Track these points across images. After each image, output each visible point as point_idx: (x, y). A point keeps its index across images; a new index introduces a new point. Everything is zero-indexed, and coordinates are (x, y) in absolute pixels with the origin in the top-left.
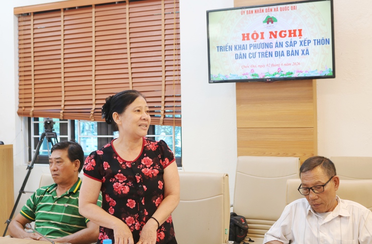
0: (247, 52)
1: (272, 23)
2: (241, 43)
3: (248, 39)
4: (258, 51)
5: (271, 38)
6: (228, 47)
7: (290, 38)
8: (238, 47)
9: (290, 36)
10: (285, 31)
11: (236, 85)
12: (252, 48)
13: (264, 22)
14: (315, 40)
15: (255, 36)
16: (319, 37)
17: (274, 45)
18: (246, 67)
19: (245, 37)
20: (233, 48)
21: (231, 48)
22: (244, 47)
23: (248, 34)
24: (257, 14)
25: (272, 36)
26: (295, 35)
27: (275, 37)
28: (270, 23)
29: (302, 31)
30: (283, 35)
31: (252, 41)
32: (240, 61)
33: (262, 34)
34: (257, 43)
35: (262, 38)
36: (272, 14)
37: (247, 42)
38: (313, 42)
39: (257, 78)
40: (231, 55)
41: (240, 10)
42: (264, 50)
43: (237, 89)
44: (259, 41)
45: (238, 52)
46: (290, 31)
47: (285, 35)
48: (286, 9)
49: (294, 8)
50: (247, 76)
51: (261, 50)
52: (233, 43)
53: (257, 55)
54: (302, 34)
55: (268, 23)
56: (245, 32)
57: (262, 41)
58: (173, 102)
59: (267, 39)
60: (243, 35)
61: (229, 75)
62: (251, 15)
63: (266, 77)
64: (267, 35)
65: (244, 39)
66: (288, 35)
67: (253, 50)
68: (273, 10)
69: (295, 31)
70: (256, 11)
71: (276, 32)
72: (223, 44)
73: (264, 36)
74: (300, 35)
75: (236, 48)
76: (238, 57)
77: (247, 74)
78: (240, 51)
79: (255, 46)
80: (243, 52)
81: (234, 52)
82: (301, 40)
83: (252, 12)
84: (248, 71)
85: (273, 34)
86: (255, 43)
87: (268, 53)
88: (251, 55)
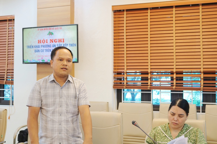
0: (40, 49)
1: (51, 35)
2: (37, 44)
3: (41, 43)
4: (45, 48)
5: (50, 42)
6: (31, 46)
7: (59, 43)
8: (36, 47)
9: (59, 42)
10: (57, 40)
11: (37, 65)
12: (42, 47)
13: (48, 35)
14: (70, 44)
15: (44, 41)
16: (71, 43)
17: (52, 46)
18: (39, 56)
19: (39, 42)
20: (34, 47)
21: (33, 47)
22: (38, 47)
23: (41, 40)
24: (45, 31)
25: (51, 42)
26: (61, 42)
27: (52, 42)
28: (50, 35)
29: (64, 40)
30: (56, 41)
31: (42, 44)
32: (37, 53)
33: (47, 40)
34: (44, 44)
35: (47, 42)
36: (51, 31)
37: (40, 44)
38: (69, 45)
39: (44, 62)
40: (33, 50)
41: (37, 28)
42: (47, 48)
43: (37, 67)
44: (45, 44)
45: (36, 49)
46: (59, 40)
47: (57, 41)
48: (57, 29)
49: (61, 28)
50: (40, 61)
51: (46, 48)
52: (34, 44)
53: (44, 51)
54: (64, 41)
55: (49, 35)
56: (39, 39)
57: (47, 44)
58: (10, 72)
59: (49, 43)
60: (38, 40)
61: (32, 60)
62: (42, 31)
63: (48, 62)
64: (49, 41)
65: (39, 43)
66: (58, 41)
67: (42, 48)
68: (52, 29)
69: (61, 39)
70: (44, 29)
71: (53, 40)
72: (30, 45)
73: (48, 42)
74: (63, 41)
75: (35, 47)
76: (36, 51)
77: (40, 60)
78: (37, 48)
79: (44, 46)
80: (38, 49)
81: (34, 49)
82: (64, 44)
83: (43, 29)
84: (40, 58)
85: (52, 41)
86: (43, 45)
87: (49, 50)
88: (42, 51)
